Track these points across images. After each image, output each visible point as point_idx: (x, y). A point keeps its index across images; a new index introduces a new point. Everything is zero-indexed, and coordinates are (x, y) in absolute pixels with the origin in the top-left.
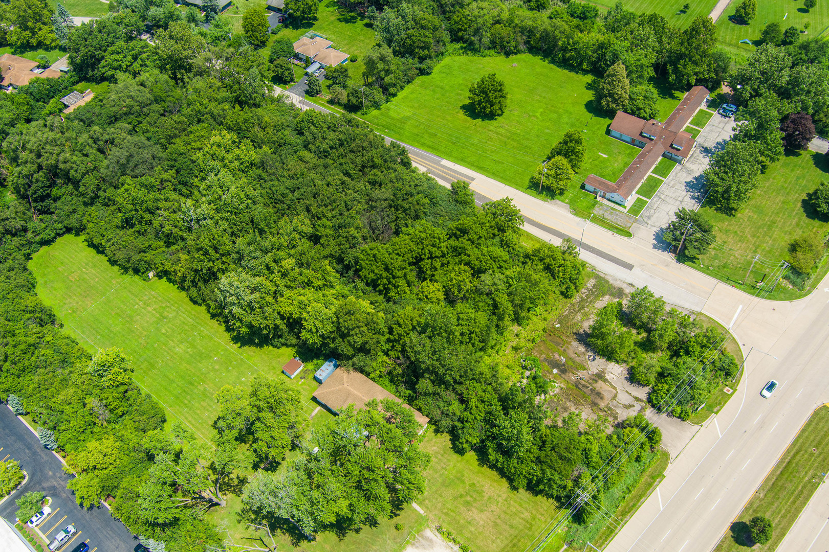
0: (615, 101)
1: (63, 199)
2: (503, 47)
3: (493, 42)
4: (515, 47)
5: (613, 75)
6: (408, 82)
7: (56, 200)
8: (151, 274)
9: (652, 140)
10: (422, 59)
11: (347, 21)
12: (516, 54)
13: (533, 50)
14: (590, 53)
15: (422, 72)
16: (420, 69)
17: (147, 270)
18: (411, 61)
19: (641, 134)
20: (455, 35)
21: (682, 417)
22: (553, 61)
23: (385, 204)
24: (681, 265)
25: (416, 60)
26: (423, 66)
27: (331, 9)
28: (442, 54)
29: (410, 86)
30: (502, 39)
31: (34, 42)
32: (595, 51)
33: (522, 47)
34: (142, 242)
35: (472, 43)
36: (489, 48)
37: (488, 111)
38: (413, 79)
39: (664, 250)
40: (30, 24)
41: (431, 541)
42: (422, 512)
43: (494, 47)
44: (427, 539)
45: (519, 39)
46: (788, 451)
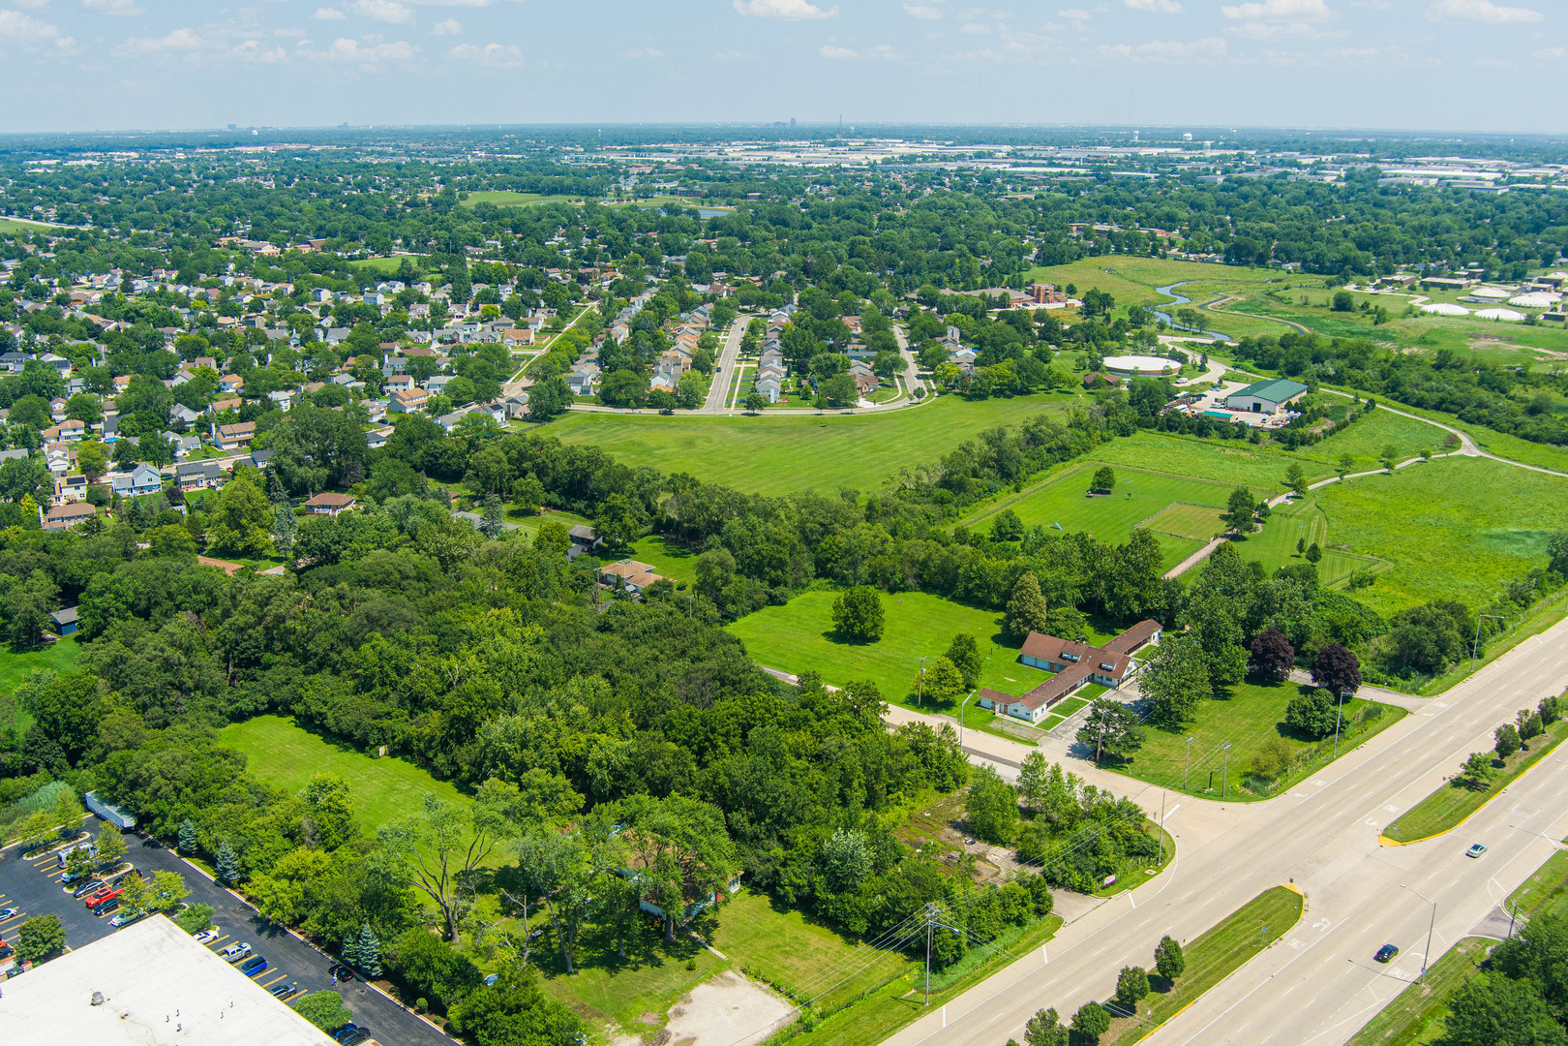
0: (1027, 622)
1: (274, 668)
2: (886, 581)
3: (873, 575)
4: (903, 581)
5: (1021, 588)
6: (754, 609)
7: (267, 667)
8: (382, 750)
9: (1075, 661)
10: (774, 583)
11: (676, 555)
12: (903, 590)
13: (927, 587)
14: (999, 580)
15: (774, 601)
16: (770, 595)
17: (378, 744)
18: (758, 583)
19: (1061, 656)
20: (824, 569)
21: (1083, 890)
22: (954, 599)
23: (709, 675)
24: (1102, 771)
25: (766, 583)
26: (777, 591)
27: (656, 544)
28: (804, 586)
29: (756, 614)
30: (884, 570)
31: (240, 546)
32: (1004, 579)
33: (910, 582)
34: (380, 707)
35: (844, 578)
36: (867, 583)
37: (857, 630)
38: (760, 608)
39: (1084, 758)
40: (244, 521)
41: (733, 980)
42: (723, 957)
43: (873, 583)
44: (728, 979)
45: (907, 570)
46: (1224, 921)
